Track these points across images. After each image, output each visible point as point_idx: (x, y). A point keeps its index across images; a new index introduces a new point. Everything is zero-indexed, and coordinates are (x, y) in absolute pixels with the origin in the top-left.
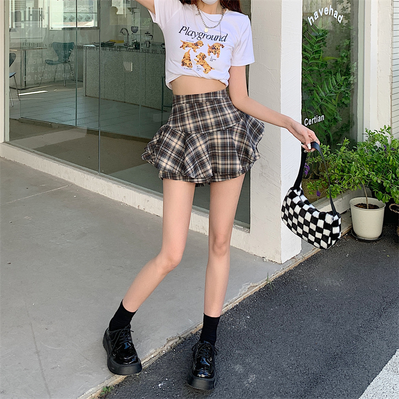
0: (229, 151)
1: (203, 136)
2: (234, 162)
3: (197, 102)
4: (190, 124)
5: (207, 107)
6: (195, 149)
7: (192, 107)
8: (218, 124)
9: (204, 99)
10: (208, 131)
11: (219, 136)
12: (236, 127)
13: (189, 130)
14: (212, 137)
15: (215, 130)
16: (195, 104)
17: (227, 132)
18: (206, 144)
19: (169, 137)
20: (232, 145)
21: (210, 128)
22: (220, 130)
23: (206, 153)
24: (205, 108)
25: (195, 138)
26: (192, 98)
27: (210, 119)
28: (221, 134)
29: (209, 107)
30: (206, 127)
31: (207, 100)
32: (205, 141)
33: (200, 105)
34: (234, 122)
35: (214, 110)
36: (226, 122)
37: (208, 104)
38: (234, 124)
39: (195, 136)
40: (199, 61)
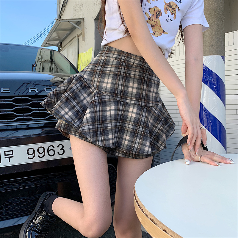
4: (107, 83)
6: (102, 111)
7: (118, 65)
18: (116, 112)
24: (132, 73)
26: (124, 55)
27: (133, 87)
34: (154, 103)
35: (141, 80)
36: (147, 99)
39: (107, 98)
40: (151, 18)
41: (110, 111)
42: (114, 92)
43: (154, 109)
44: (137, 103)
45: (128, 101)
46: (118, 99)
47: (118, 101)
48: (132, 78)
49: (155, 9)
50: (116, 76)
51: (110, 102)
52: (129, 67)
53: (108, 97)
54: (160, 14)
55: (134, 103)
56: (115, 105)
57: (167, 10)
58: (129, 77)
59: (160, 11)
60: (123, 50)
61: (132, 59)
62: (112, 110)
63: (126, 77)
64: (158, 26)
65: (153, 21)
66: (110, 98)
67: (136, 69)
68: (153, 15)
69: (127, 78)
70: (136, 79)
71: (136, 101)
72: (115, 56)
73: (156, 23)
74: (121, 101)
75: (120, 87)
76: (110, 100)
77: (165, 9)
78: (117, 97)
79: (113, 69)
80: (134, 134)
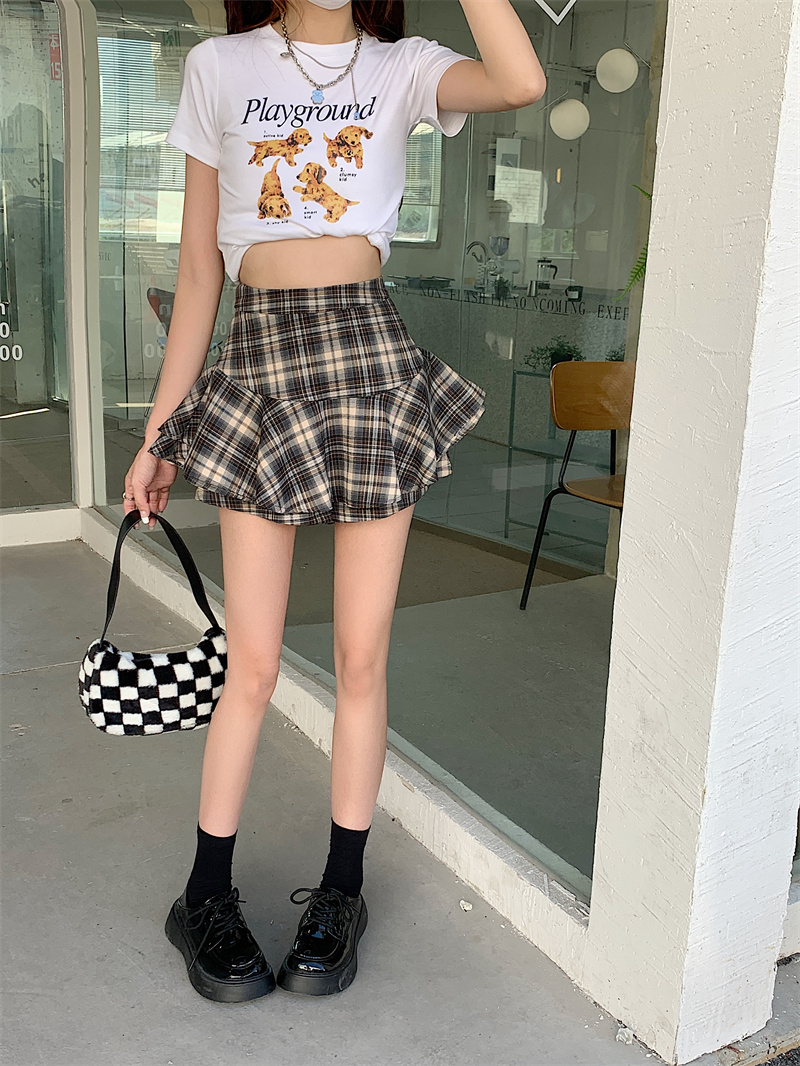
0: (374, 452)
1: (311, 408)
2: (384, 480)
3: (302, 311)
4: (276, 373)
5: (328, 327)
6: (286, 440)
7: (285, 324)
8: (354, 378)
9: (322, 302)
10: (324, 396)
11: (354, 411)
13: (273, 390)
14: (334, 411)
17: (377, 402)
18: (318, 430)
19: (222, 403)
20: (385, 438)
21: (332, 387)
22: (356, 396)
23: (317, 453)
24: (323, 328)
25: (289, 411)
26: (287, 298)
27: (334, 360)
28: (360, 405)
29: (334, 326)
30: (320, 383)
31: (330, 308)
32: (314, 420)
33: (310, 319)
34: (397, 377)
35: (347, 338)
36: (377, 374)
37: (332, 317)
38: (397, 384)
39: (288, 407)
40: (308, 189)
41: (304, 432)
42: (295, 389)
43: (400, 394)
44: (354, 392)
45: (333, 395)
46: (311, 399)
49: (308, 170)
54: (323, 173)
59: (320, 168)
64: (329, 195)
65: (315, 191)
66: (292, 404)
68: (309, 182)
69: (314, 344)
70: (335, 339)
72: (265, 306)
73: (322, 192)
76: (294, 409)
77: (329, 157)
78: (306, 396)
79: (275, 338)
80: (362, 464)
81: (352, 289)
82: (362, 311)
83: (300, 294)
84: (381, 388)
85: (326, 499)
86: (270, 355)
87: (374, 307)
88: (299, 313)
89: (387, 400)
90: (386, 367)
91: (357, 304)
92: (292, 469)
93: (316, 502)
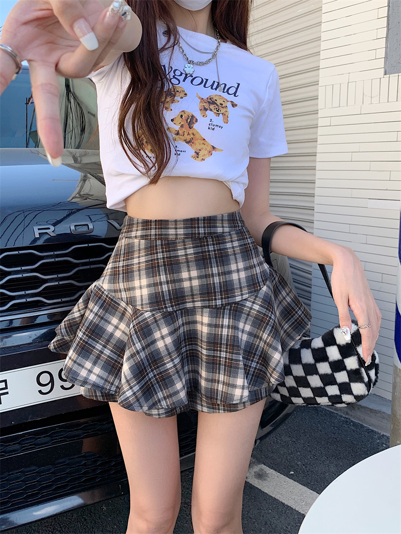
0: (223, 355)
1: (170, 317)
4: (141, 288)
6: (148, 345)
7: (150, 249)
8: (207, 292)
9: (181, 231)
10: (181, 306)
11: (207, 320)
12: (249, 304)
13: (139, 302)
14: (190, 319)
15: (198, 304)
16: (159, 242)
17: (227, 312)
18: (175, 336)
20: (233, 343)
21: (189, 299)
22: (209, 307)
23: (174, 355)
24: (181, 253)
25: (151, 320)
26: (153, 227)
27: (190, 279)
28: (211, 316)
29: (190, 251)
30: (178, 297)
34: (245, 291)
35: (203, 261)
36: (227, 289)
37: (189, 244)
38: (245, 297)
39: (149, 317)
40: (180, 132)
41: (163, 338)
42: (156, 301)
44: (207, 303)
45: (189, 305)
46: (170, 309)
47: (170, 314)
48: (182, 263)
49: (182, 116)
50: (152, 269)
51: (156, 321)
52: (170, 245)
53: (150, 314)
54: (194, 120)
55: (200, 305)
56: (168, 324)
57: (206, 110)
58: (178, 263)
59: (193, 116)
60: (149, 218)
61: (171, 229)
62: (166, 335)
63: (171, 264)
64: (198, 139)
65: (186, 134)
66: (153, 315)
67: (185, 245)
68: (182, 126)
69: (172, 266)
70: (191, 261)
71: (204, 301)
72: (139, 233)
73: (192, 136)
74: (176, 312)
75: (165, 288)
76: (155, 318)
77: (201, 110)
78: (166, 308)
79: (143, 259)
80: (213, 364)
81: (210, 221)
82: (219, 239)
83: (162, 224)
84: (231, 300)
85: (183, 395)
86: (138, 273)
87: (230, 235)
88: (161, 239)
89: (236, 311)
90: (236, 282)
91: (215, 233)
92: (152, 371)
93: (175, 399)
